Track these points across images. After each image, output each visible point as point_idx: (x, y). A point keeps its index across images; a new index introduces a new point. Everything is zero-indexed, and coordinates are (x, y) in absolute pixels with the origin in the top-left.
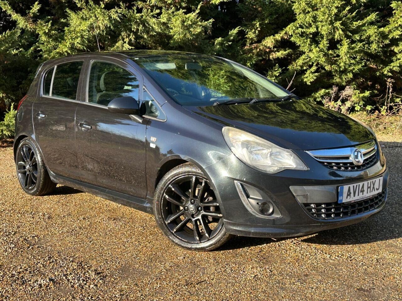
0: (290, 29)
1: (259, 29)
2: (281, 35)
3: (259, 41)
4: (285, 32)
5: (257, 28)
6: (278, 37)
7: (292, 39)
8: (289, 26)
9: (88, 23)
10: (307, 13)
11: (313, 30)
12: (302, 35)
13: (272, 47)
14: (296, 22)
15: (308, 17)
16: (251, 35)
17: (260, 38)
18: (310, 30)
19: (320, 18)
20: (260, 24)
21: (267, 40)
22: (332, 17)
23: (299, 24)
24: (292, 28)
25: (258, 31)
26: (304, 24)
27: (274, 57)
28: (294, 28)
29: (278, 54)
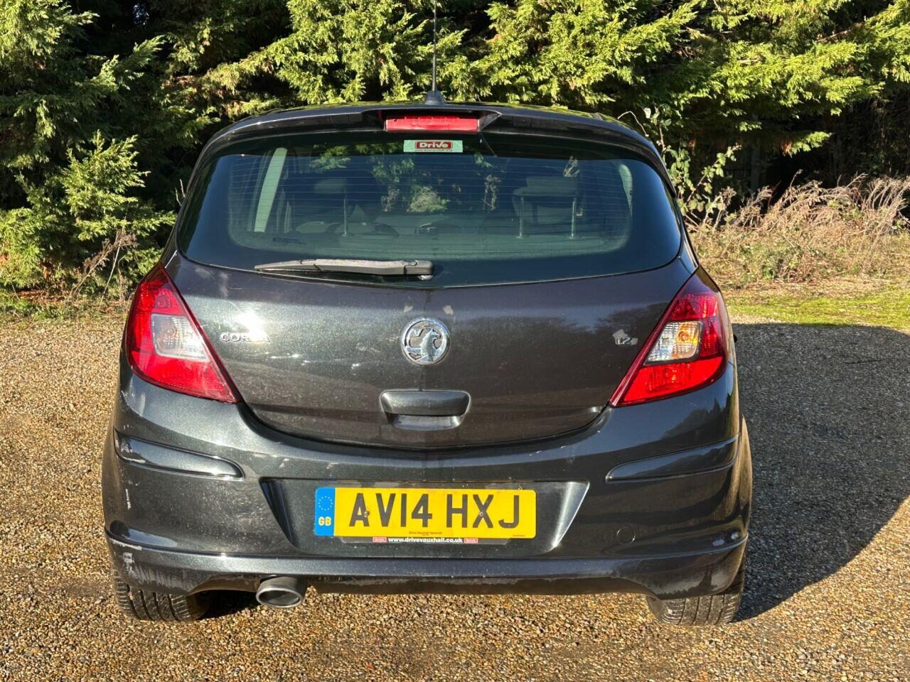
0: (277, 50)
1: (207, 43)
2: (257, 63)
3: (202, 71)
4: (265, 57)
5: (203, 39)
6: (250, 64)
7: (282, 74)
8: (274, 45)
10: (319, 19)
11: (329, 58)
12: (305, 66)
13: (233, 88)
14: (293, 37)
15: (321, 29)
16: (185, 54)
17: (209, 61)
18: (323, 58)
19: (349, 31)
20: (212, 33)
21: (221, 72)
22: (376, 32)
23: (297, 41)
24: (283, 49)
25: (205, 47)
26: (309, 44)
27: (236, 113)
28: (287, 51)
29: (247, 107)
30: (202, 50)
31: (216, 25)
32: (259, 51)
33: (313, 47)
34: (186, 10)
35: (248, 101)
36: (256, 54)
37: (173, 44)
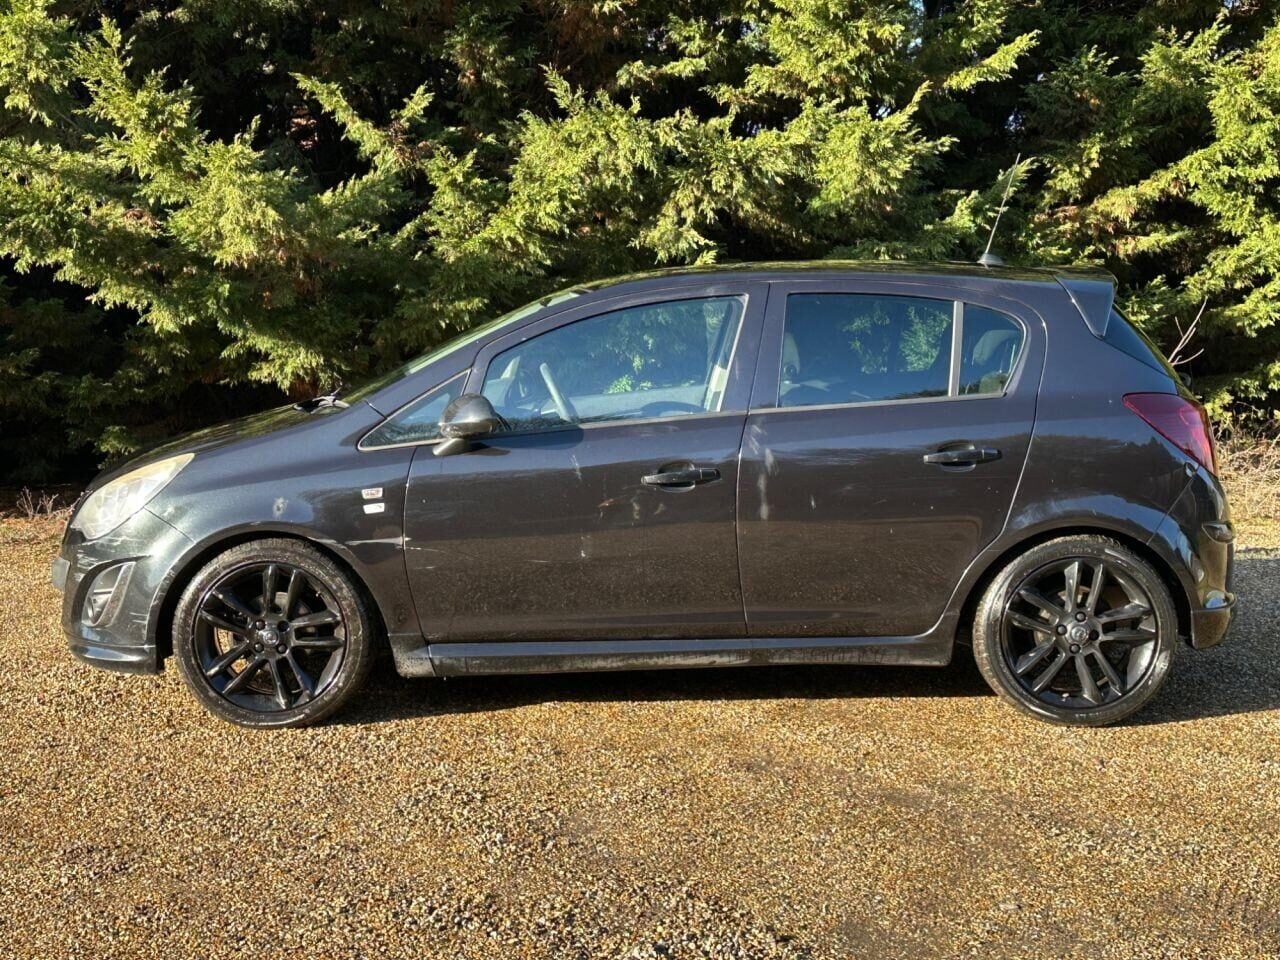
0: (1192, 166)
1: (1095, 165)
2: (1162, 184)
3: (1087, 200)
4: (1174, 175)
5: (1090, 160)
6: (1150, 188)
7: (1196, 198)
8: (1188, 159)
9: (583, 157)
10: (1254, 121)
11: (1267, 170)
12: (1231, 185)
13: (1128, 220)
14: (1215, 147)
15: (1256, 134)
16: (1066, 180)
17: (1095, 188)
18: (1258, 171)
20: (1102, 152)
21: (1113, 199)
23: (1221, 151)
24: (1200, 164)
25: (1093, 170)
26: (1239, 154)
27: (1130, 252)
28: (1206, 165)
29: (1145, 243)
30: (1088, 173)
31: (1108, 141)
32: (1166, 168)
33: (1244, 158)
34: (1072, 123)
35: (1147, 234)
36: (1162, 173)
37: (1050, 169)
